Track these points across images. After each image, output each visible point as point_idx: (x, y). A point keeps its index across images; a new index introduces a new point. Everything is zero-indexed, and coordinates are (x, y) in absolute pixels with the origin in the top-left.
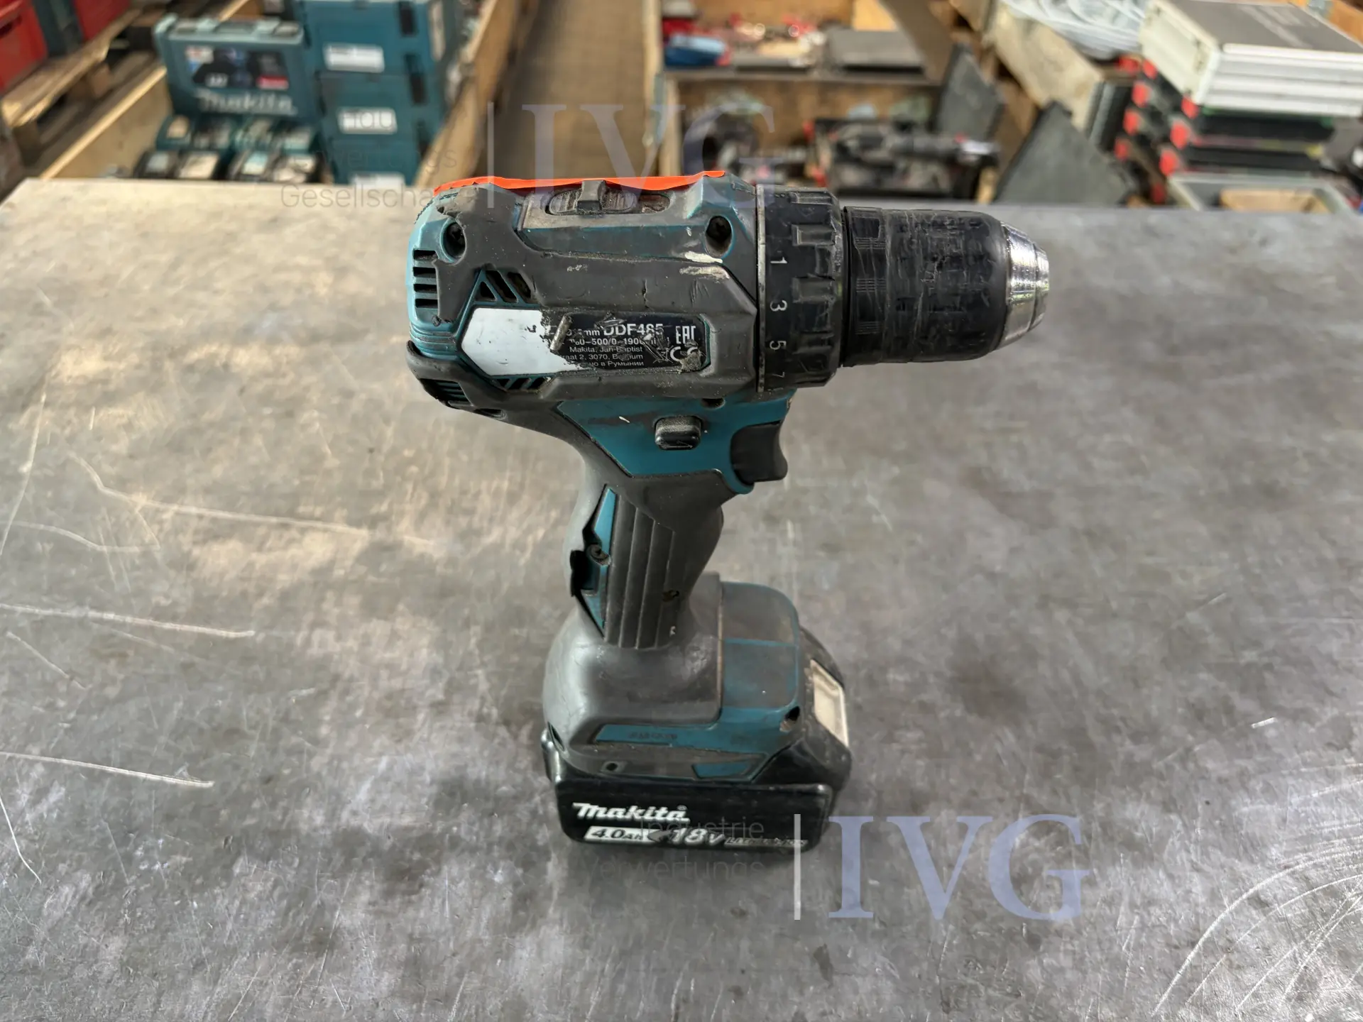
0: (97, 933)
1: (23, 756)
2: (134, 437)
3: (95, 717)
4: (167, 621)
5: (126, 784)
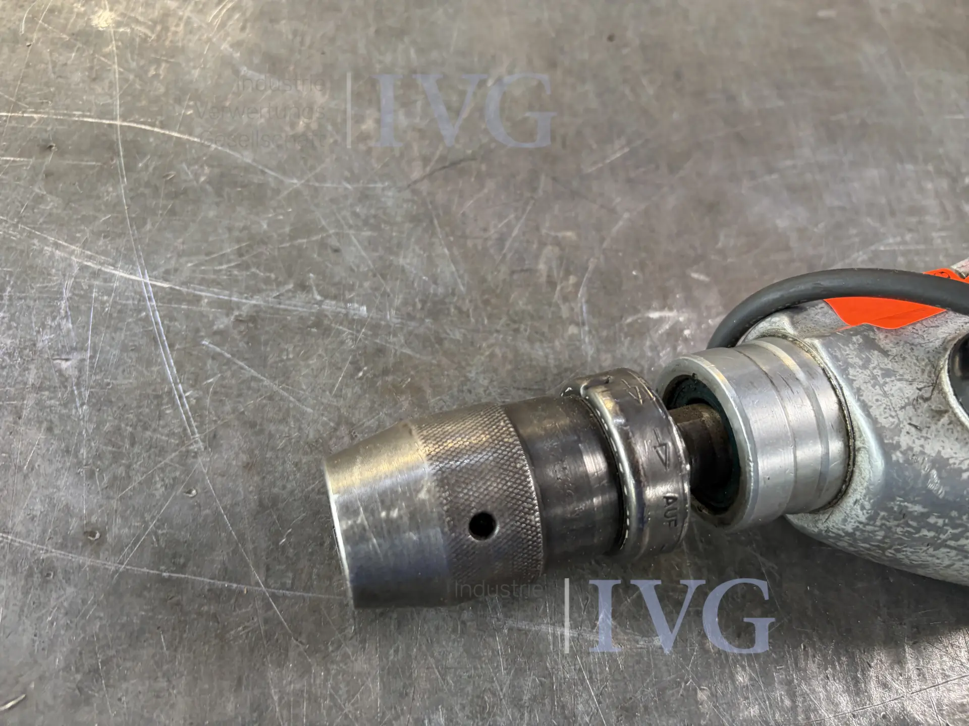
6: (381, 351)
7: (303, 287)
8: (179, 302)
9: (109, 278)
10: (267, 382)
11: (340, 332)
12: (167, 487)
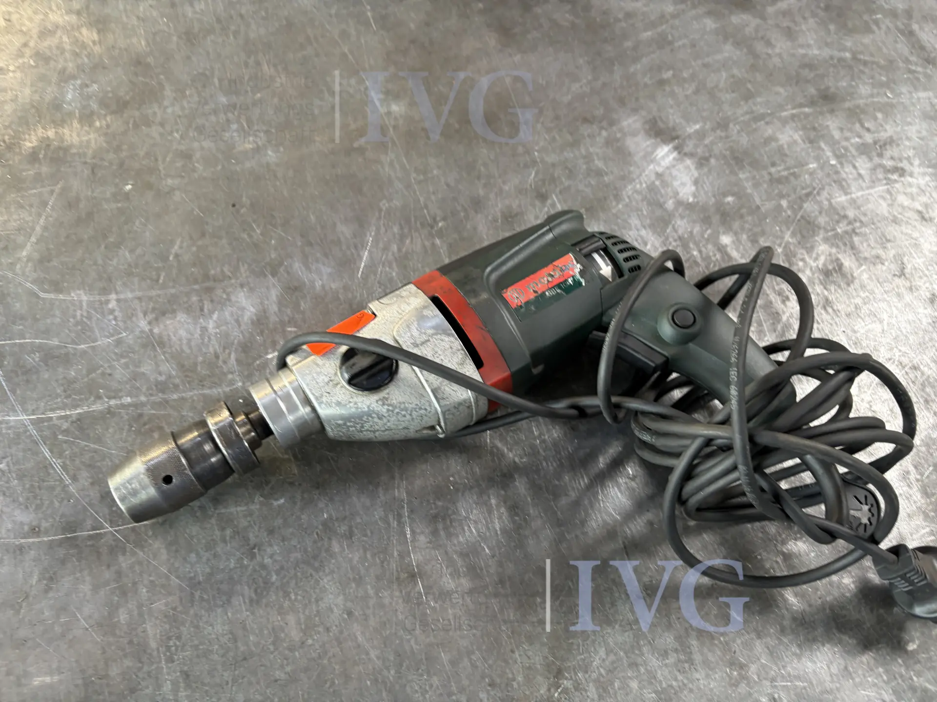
6: (141, 415)
7: (99, 397)
8: (43, 422)
9: (7, 422)
10: (92, 446)
11: (120, 413)
12: (61, 502)
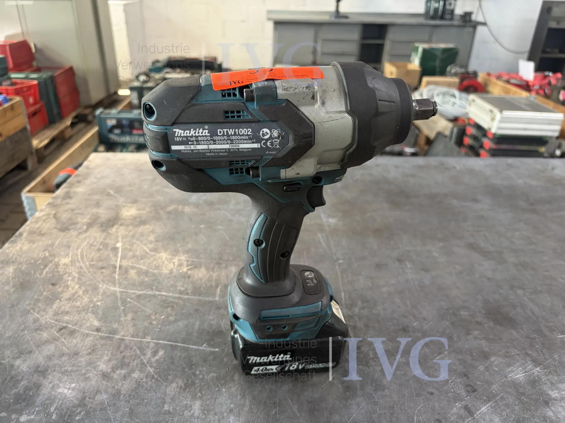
0: (190, 399)
1: (146, 340)
2: (156, 235)
3: (168, 327)
4: (185, 295)
5: (186, 349)
